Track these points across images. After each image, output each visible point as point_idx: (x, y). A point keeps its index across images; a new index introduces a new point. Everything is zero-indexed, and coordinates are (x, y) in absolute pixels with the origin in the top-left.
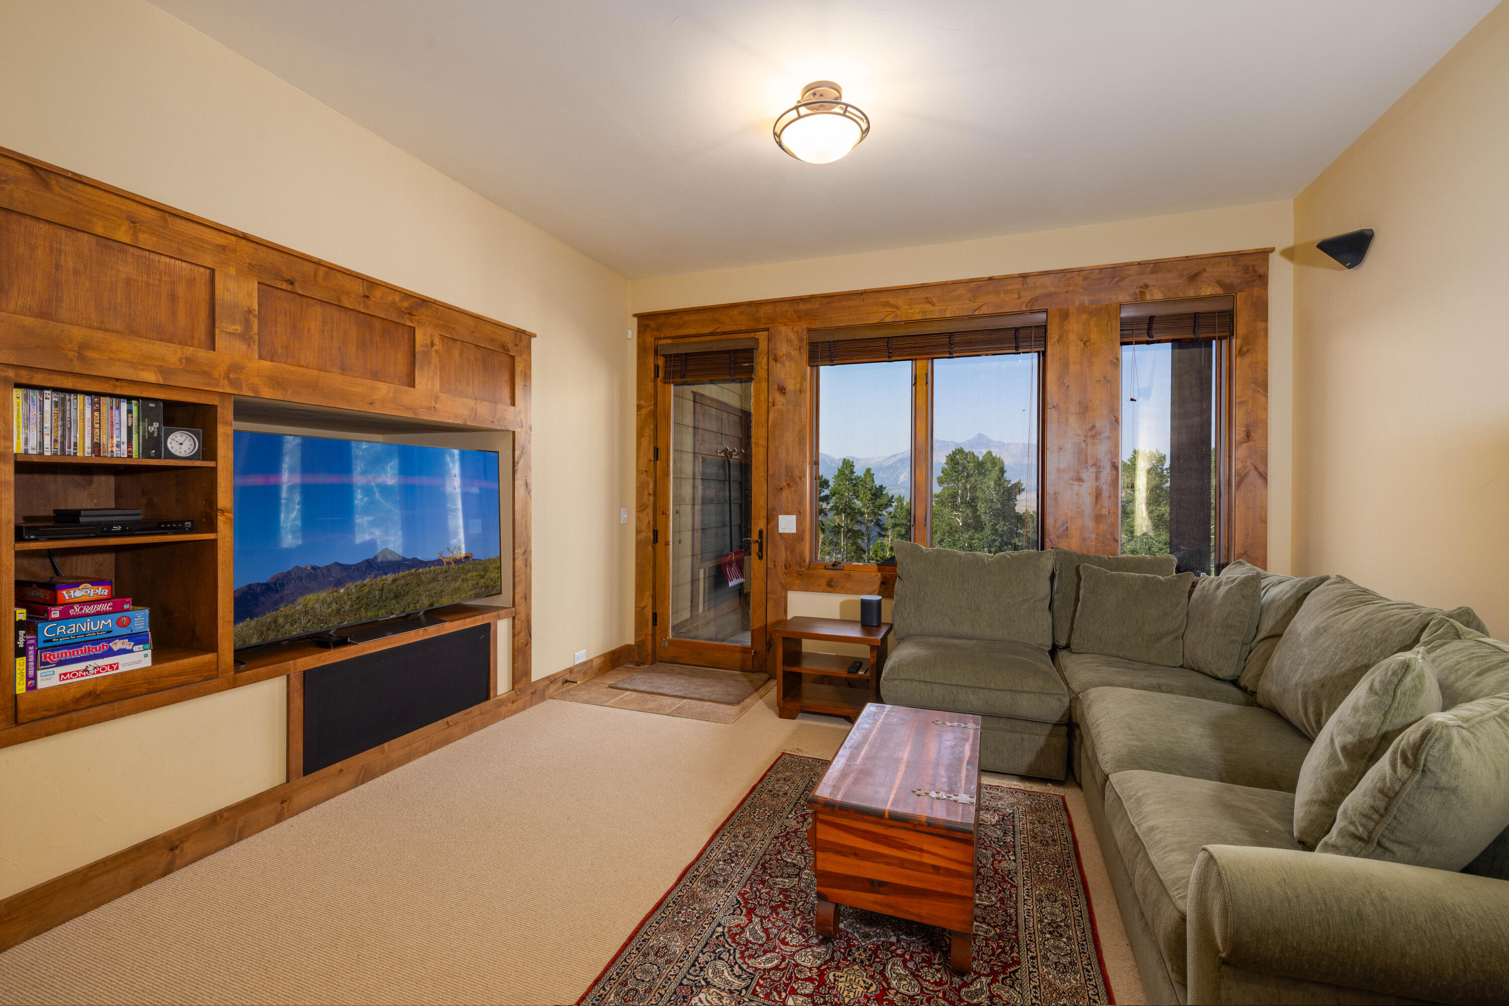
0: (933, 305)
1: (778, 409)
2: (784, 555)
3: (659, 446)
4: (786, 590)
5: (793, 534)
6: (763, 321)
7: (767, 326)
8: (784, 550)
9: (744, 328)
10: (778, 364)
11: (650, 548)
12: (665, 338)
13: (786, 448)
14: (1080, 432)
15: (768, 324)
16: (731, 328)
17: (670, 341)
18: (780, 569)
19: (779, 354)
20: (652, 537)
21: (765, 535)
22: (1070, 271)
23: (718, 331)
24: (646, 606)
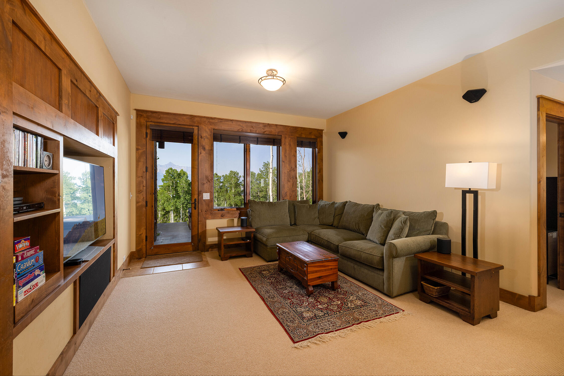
0: (253, 128)
1: (202, 155)
2: (205, 207)
3: (148, 166)
4: (206, 220)
5: (208, 200)
6: (196, 123)
7: (198, 125)
8: (205, 205)
9: (188, 124)
10: (202, 139)
11: (144, 209)
12: (151, 122)
13: (206, 169)
14: (289, 169)
15: (198, 124)
16: (182, 123)
17: (153, 124)
18: (204, 212)
19: (203, 136)
20: (145, 204)
21: (197, 200)
22: (287, 126)
23: (177, 123)
24: (142, 234)
